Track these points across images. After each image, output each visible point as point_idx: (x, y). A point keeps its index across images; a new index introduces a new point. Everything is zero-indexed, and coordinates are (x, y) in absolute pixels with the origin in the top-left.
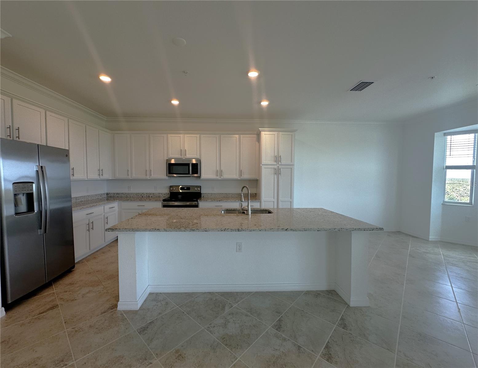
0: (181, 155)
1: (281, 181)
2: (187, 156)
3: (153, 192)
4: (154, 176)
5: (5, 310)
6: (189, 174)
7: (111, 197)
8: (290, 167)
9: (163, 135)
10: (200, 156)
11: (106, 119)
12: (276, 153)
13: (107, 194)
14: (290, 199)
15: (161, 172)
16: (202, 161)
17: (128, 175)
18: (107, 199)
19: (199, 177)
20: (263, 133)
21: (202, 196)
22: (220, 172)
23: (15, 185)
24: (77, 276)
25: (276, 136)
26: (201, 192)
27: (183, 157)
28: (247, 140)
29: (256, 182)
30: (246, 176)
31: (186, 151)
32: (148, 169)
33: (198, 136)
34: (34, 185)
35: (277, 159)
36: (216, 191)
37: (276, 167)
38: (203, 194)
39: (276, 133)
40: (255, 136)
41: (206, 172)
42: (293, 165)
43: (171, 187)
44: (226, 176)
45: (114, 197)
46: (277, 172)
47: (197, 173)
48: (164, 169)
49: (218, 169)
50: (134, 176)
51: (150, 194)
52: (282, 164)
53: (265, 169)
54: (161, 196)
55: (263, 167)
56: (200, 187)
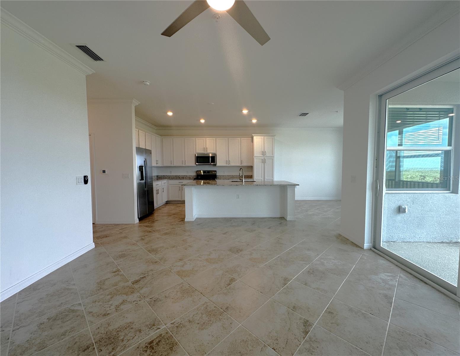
0: (204, 151)
1: (266, 167)
2: (208, 151)
3: (186, 175)
4: (187, 164)
5: (139, 220)
6: (209, 163)
7: (159, 178)
8: (272, 158)
9: (193, 139)
10: (216, 151)
11: (156, 128)
12: (263, 149)
13: (157, 176)
14: (272, 178)
15: (192, 162)
16: (217, 155)
17: (171, 164)
18: (157, 180)
19: (215, 165)
20: (255, 137)
21: (217, 177)
22: (228, 162)
23: (140, 167)
24: (156, 215)
25: (263, 138)
26: (217, 175)
27: (205, 153)
28: (245, 141)
29: (251, 168)
30: (245, 164)
31: (207, 148)
32: (183, 160)
33: (214, 139)
34: (144, 167)
35: (264, 153)
36: (226, 174)
37: (263, 158)
38: (218, 176)
39: (263, 137)
40: (251, 138)
41: (220, 162)
42: (274, 157)
43: (197, 171)
44: (232, 164)
45: (161, 178)
46: (264, 161)
47: (214, 162)
48: (193, 160)
49: (227, 159)
50: (175, 165)
51: (184, 176)
52: (267, 156)
53: (257, 159)
54: (191, 177)
55: (255, 158)
56: (216, 171)
